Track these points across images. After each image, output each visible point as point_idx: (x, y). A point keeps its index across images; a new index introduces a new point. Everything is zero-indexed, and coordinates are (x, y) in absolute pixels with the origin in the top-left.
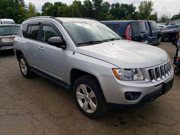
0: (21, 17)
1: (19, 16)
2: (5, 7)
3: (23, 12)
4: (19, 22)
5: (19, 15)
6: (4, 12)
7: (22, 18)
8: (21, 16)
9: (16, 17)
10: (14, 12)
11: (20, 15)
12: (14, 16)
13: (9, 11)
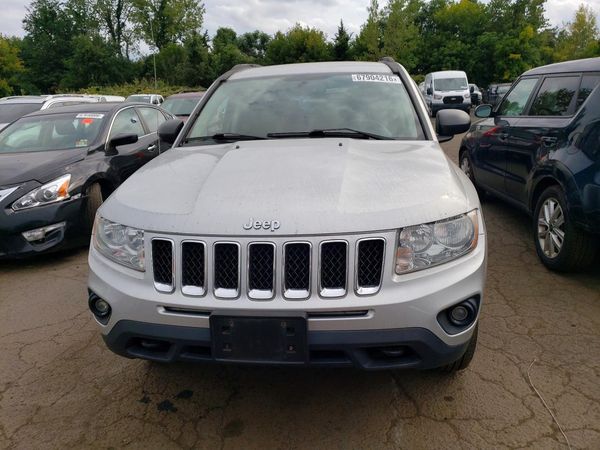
0: (518, 60)
1: (512, 60)
2: (476, 34)
3: (527, 45)
4: (506, 77)
5: (512, 56)
6: (469, 49)
7: (522, 63)
8: (518, 56)
9: (500, 63)
10: (499, 46)
11: (514, 53)
12: (494, 60)
13: (483, 46)
